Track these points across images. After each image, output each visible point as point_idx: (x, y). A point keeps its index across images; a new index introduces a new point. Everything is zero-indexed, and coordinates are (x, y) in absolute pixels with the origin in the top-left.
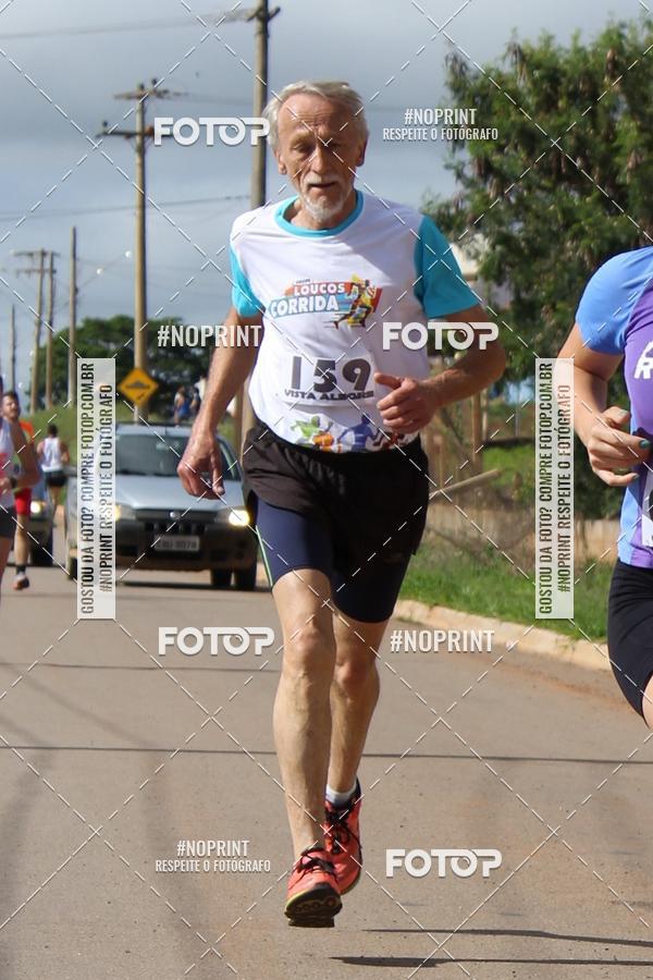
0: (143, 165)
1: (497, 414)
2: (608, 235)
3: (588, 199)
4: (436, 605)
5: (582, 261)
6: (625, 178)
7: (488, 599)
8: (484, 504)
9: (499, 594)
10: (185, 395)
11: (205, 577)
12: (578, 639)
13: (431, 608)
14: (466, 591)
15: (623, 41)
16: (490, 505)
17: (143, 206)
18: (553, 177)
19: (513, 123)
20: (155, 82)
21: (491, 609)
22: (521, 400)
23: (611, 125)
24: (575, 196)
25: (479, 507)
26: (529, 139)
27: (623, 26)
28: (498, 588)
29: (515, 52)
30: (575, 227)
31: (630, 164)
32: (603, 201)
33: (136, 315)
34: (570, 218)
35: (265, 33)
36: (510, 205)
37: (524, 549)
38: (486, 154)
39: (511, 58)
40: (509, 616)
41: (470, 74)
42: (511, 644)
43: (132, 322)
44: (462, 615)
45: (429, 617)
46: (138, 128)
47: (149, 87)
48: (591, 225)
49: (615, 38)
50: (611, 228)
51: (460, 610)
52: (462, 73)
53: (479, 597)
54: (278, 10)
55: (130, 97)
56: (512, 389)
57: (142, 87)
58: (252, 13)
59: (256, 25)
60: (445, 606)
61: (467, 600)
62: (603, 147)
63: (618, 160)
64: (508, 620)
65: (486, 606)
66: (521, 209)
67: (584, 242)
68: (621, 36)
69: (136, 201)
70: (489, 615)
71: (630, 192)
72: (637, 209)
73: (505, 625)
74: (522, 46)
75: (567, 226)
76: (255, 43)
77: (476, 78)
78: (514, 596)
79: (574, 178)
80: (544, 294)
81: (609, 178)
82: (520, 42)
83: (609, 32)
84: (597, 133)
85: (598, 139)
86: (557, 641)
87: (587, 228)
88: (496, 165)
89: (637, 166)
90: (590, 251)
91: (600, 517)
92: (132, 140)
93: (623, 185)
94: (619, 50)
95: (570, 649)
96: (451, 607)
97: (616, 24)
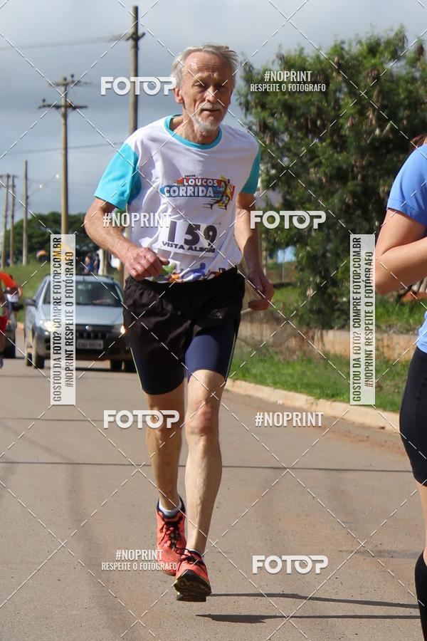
0: (66, 125)
1: (272, 269)
2: (336, 165)
3: (324, 144)
4: (237, 379)
5: (320, 180)
6: (346, 131)
7: (267, 376)
8: (265, 321)
9: (273, 373)
10: (91, 258)
11: (107, 364)
12: (319, 399)
13: (234, 381)
14: (254, 371)
15: (344, 53)
16: (268, 322)
17: (66, 149)
18: (304, 131)
19: (279, 100)
20: (72, 76)
21: (269, 381)
22: (285, 260)
23: (337, 101)
24: (316, 141)
25: (261, 323)
26: (289, 109)
27: (343, 42)
28: (273, 369)
29: (281, 59)
30: (317, 160)
31: (349, 124)
32: (334, 145)
33: (62, 211)
34: (312, 153)
35: (136, 47)
36: (278, 148)
37: (288, 347)
38: (264, 118)
39: (277, 61)
40: (279, 385)
41: (255, 72)
42: (280, 402)
43: (59, 215)
44: (252, 385)
45: (233, 386)
46: (63, 103)
47: (69, 79)
48: (326, 159)
49: (338, 50)
50: (337, 160)
51: (250, 382)
52: (250, 71)
53: (261, 375)
54: (144, 34)
55: (58, 85)
56: (280, 253)
57: (65, 79)
58: (128, 36)
59: (131, 43)
60: (242, 380)
61: (255, 376)
62: (332, 113)
63: (341, 121)
64: (278, 388)
65: (266, 380)
66: (286, 150)
67: (322, 169)
68: (342, 49)
69: (62, 145)
70: (267, 385)
71: (349, 140)
72: (352, 150)
73: (277, 391)
74: (285, 55)
75: (311, 160)
76: (131, 53)
77: (258, 74)
78: (283, 374)
79: (316, 131)
80: (297, 198)
81: (337, 130)
82: (284, 52)
83: (336, 46)
84: (329, 105)
85: (330, 109)
86: (307, 400)
87: (323, 161)
88: (270, 125)
89: (353, 125)
90: (325, 174)
91: (331, 328)
92: (59, 110)
93: (345, 136)
94: (342, 57)
95: (315, 405)
96: (245, 381)
97: (339, 42)
